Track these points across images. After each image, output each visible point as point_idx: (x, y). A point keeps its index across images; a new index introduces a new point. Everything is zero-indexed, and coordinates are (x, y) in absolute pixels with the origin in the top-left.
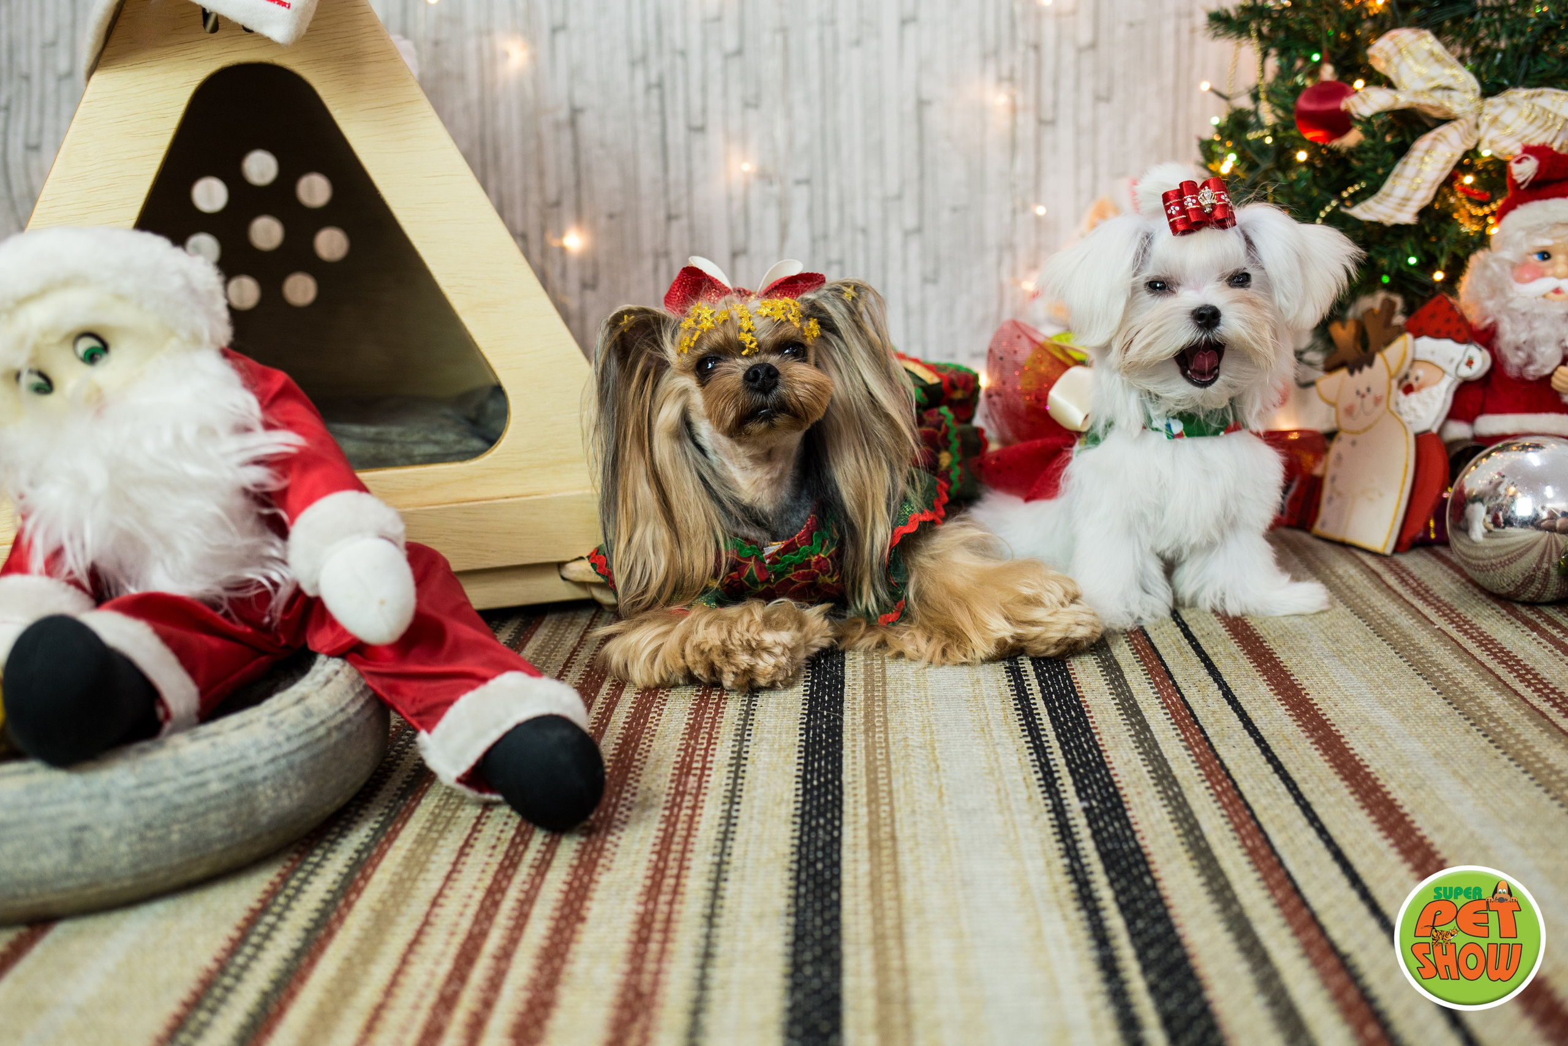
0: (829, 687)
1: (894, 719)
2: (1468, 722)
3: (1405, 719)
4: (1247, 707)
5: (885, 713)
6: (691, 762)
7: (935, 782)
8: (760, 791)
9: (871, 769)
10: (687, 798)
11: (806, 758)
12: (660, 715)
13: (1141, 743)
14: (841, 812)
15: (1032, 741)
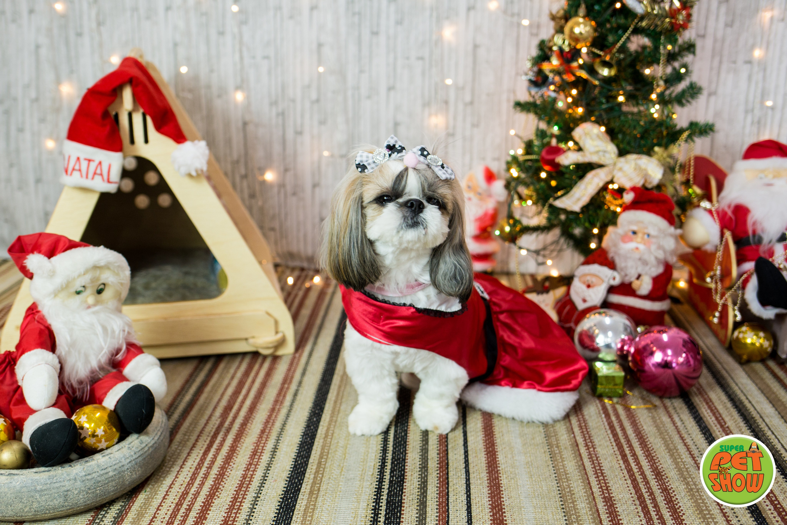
0: (317, 413)
1: (337, 431)
2: (547, 447)
3: (524, 444)
4: (469, 435)
5: (334, 427)
6: (258, 449)
7: (342, 465)
8: (279, 465)
9: (321, 457)
10: (253, 466)
11: (299, 450)
12: (251, 424)
13: (422, 450)
14: (304, 477)
15: (383, 447)
